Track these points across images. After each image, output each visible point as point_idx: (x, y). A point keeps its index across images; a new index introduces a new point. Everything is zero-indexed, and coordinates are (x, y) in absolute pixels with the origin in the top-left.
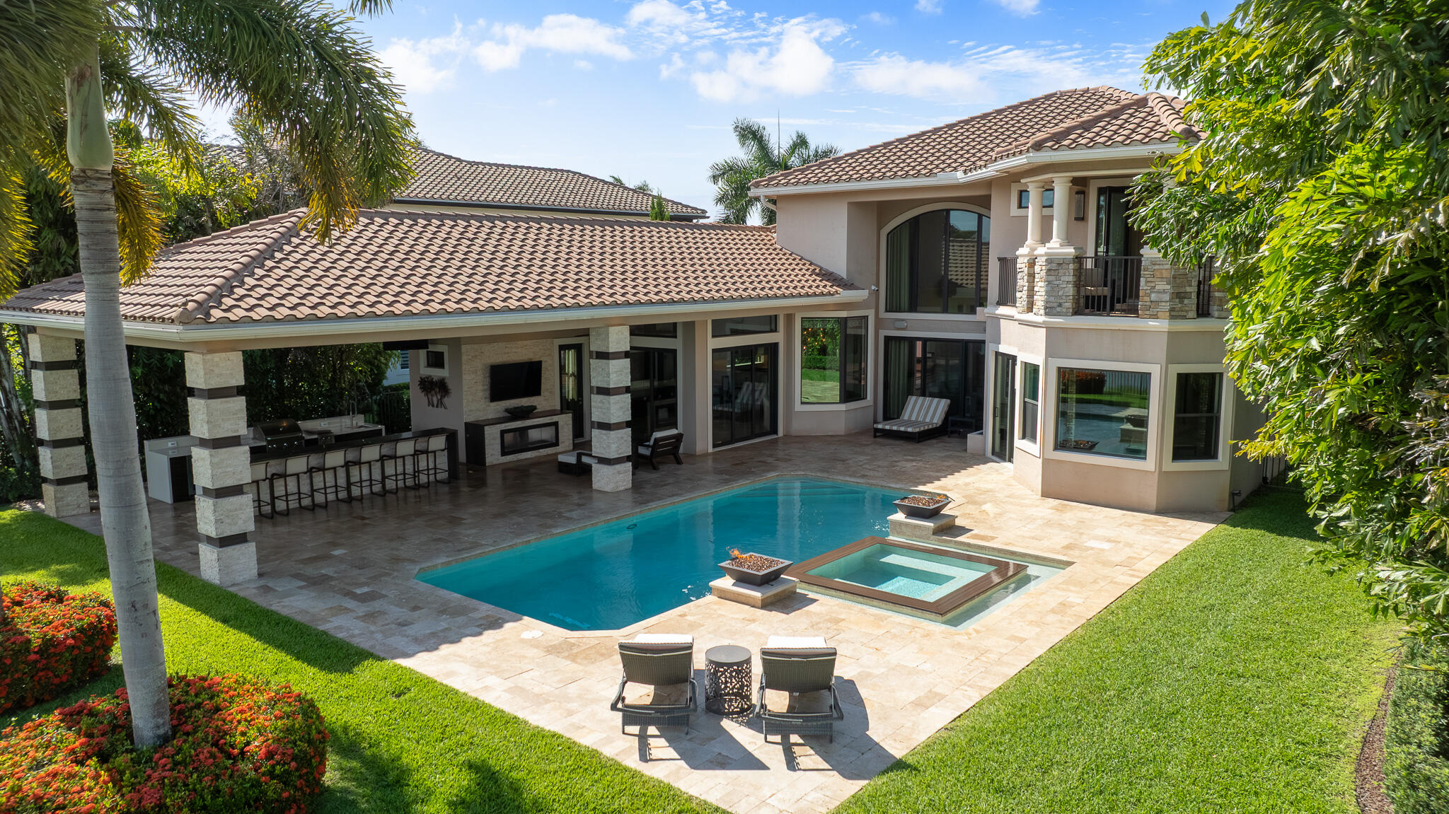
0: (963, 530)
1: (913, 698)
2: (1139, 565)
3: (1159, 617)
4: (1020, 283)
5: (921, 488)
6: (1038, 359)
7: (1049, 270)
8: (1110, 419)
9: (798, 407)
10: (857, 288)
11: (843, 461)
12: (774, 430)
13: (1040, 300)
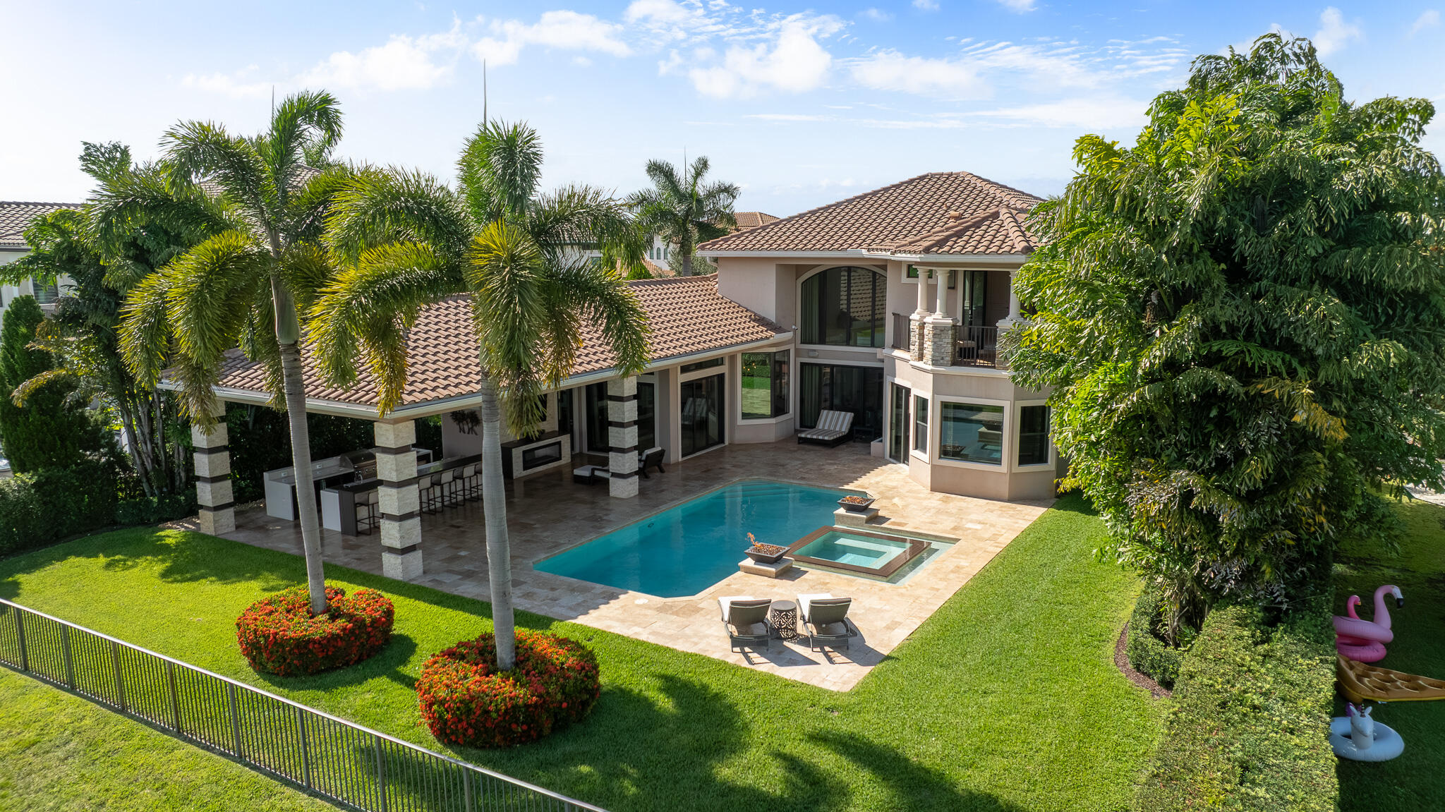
0: (885, 519)
1: (884, 625)
2: (1001, 539)
3: (1015, 572)
4: (913, 339)
5: (846, 487)
6: (927, 394)
7: (934, 334)
8: (971, 421)
9: (740, 422)
10: (785, 331)
11: (783, 465)
12: (721, 440)
13: (928, 353)
